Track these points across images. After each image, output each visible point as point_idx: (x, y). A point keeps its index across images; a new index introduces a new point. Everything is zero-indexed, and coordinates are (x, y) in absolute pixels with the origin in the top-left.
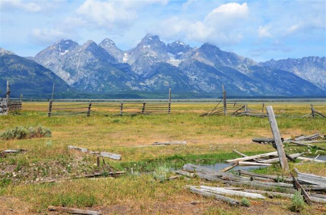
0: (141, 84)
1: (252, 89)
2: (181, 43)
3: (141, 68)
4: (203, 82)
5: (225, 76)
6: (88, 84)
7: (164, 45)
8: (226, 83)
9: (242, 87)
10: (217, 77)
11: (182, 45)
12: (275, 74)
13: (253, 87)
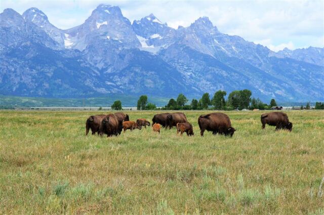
0: (109, 83)
1: (277, 92)
2: (155, 21)
3: (99, 58)
4: (204, 82)
5: (235, 72)
6: (19, 83)
7: (128, 22)
8: (238, 82)
9: (262, 88)
10: (224, 73)
11: (157, 23)
12: (304, 70)
13: (278, 89)
